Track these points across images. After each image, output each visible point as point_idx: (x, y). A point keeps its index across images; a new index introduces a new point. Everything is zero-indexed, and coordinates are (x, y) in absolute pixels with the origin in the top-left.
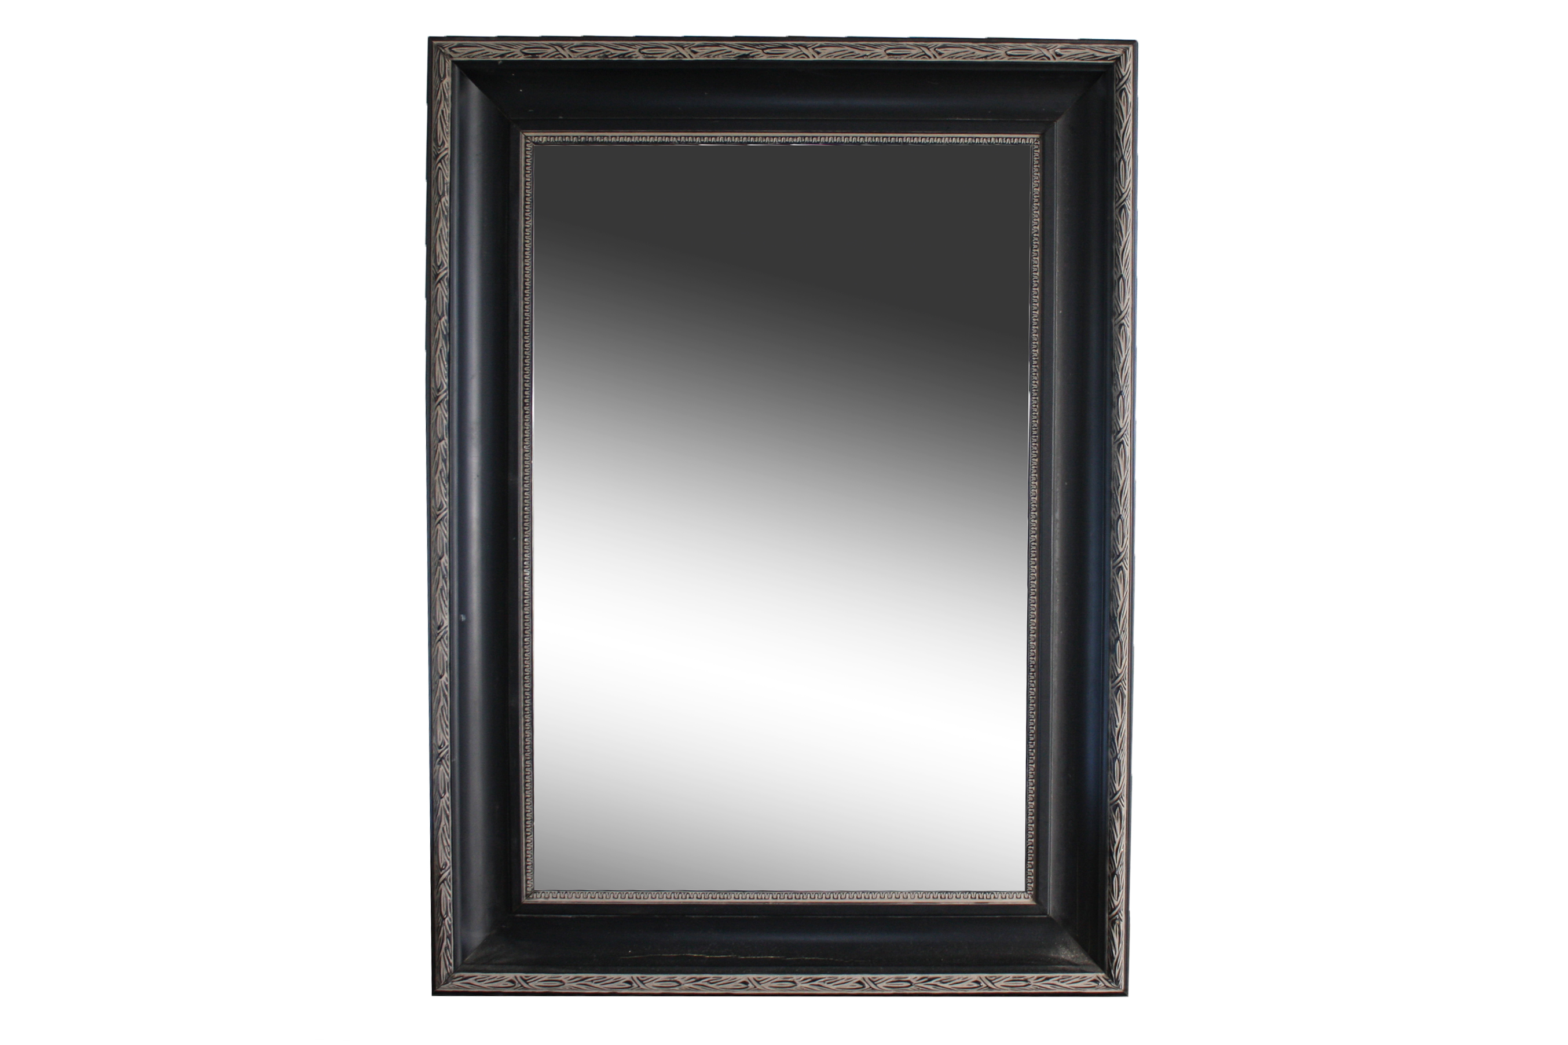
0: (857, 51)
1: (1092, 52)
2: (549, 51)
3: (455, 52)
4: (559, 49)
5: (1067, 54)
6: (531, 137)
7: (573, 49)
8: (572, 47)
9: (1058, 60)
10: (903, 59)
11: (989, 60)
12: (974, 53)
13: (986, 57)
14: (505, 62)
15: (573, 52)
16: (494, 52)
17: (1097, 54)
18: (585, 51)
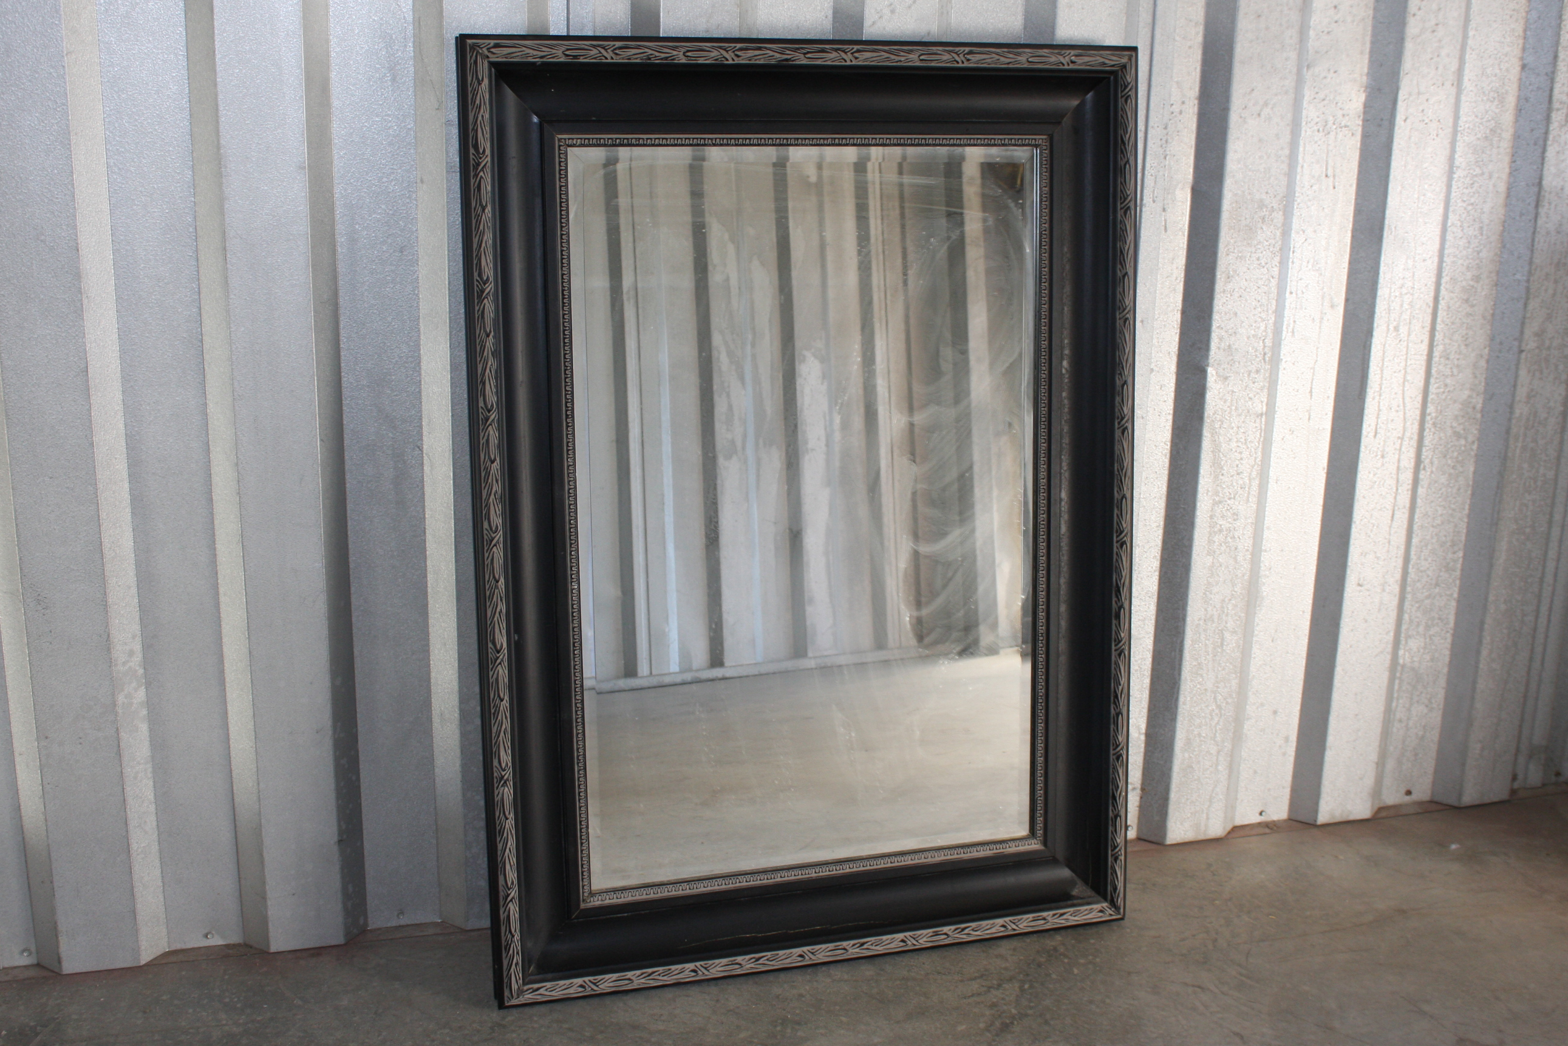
0: (893, 57)
1: (1102, 60)
2: (592, 53)
3: (493, 53)
4: (602, 51)
5: (1081, 61)
6: (565, 139)
7: (617, 52)
8: (615, 49)
9: (1072, 66)
10: (933, 64)
11: (1011, 66)
12: (998, 60)
13: (1008, 63)
14: (544, 64)
15: (616, 54)
16: (535, 53)
17: (1107, 62)
18: (629, 54)
